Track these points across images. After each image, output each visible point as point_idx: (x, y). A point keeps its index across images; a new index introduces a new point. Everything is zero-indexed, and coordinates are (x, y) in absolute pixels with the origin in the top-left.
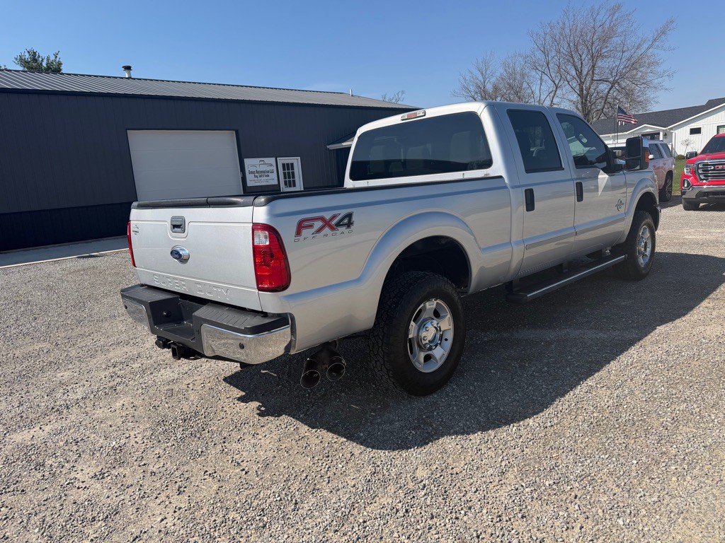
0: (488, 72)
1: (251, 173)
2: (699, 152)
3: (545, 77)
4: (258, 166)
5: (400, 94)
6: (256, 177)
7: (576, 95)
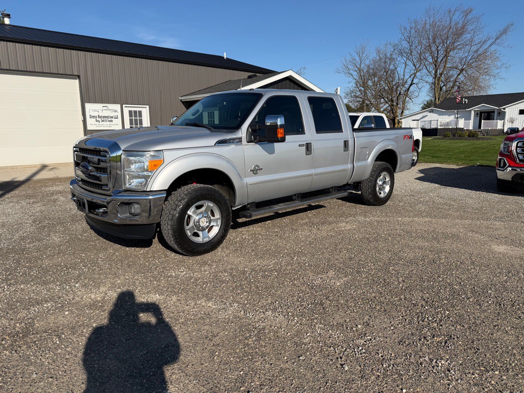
0: (364, 55)
1: (91, 117)
2: (520, 129)
3: (409, 62)
4: (100, 111)
5: (302, 70)
6: (99, 121)
7: (431, 78)
